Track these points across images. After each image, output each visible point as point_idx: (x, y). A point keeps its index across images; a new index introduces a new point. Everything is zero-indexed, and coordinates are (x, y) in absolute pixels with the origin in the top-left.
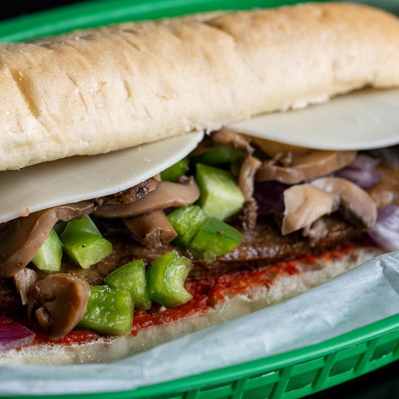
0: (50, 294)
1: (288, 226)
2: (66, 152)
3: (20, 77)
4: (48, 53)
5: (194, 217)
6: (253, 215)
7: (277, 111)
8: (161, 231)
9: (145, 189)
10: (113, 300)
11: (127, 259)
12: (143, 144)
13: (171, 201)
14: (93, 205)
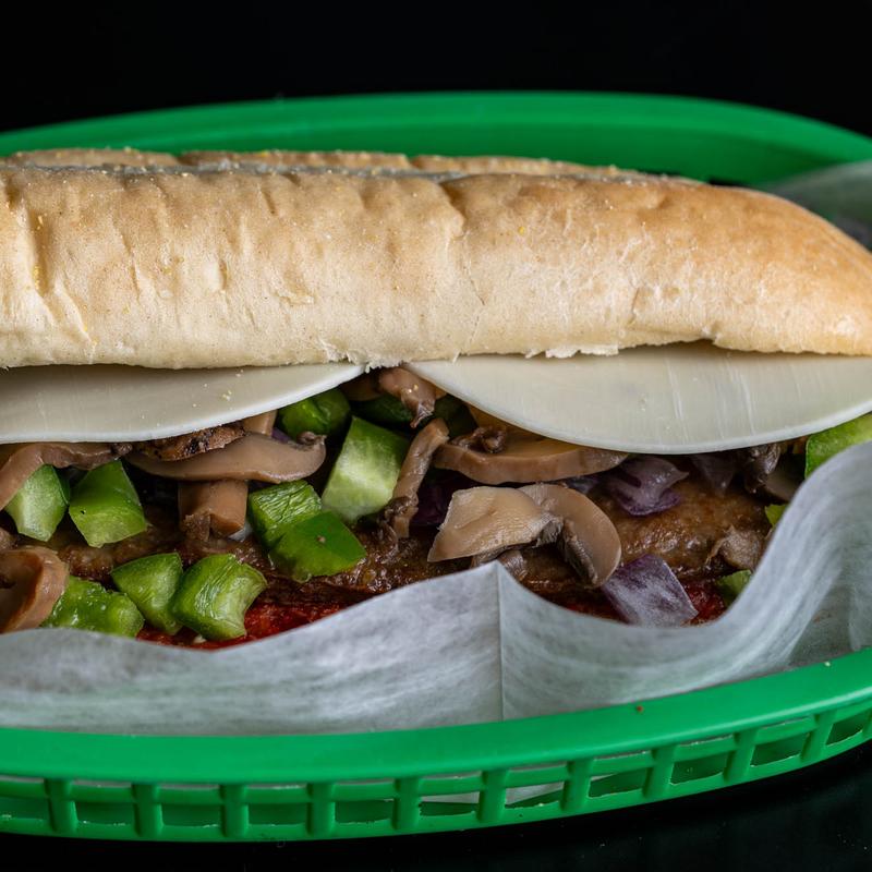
0: (8, 576)
1: (439, 551)
2: (91, 356)
3: (39, 224)
4: (108, 194)
5: (296, 504)
6: (403, 521)
7: (518, 356)
8: (212, 516)
9: (201, 444)
10: (104, 608)
11: (166, 548)
12: (249, 368)
13: (250, 470)
14: (109, 451)
